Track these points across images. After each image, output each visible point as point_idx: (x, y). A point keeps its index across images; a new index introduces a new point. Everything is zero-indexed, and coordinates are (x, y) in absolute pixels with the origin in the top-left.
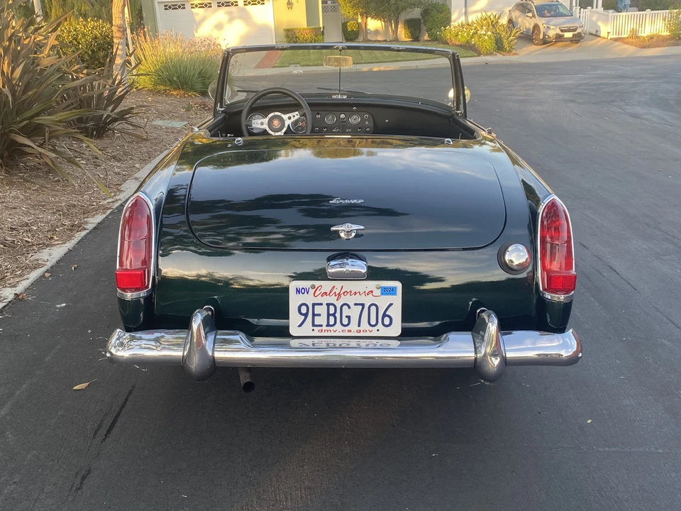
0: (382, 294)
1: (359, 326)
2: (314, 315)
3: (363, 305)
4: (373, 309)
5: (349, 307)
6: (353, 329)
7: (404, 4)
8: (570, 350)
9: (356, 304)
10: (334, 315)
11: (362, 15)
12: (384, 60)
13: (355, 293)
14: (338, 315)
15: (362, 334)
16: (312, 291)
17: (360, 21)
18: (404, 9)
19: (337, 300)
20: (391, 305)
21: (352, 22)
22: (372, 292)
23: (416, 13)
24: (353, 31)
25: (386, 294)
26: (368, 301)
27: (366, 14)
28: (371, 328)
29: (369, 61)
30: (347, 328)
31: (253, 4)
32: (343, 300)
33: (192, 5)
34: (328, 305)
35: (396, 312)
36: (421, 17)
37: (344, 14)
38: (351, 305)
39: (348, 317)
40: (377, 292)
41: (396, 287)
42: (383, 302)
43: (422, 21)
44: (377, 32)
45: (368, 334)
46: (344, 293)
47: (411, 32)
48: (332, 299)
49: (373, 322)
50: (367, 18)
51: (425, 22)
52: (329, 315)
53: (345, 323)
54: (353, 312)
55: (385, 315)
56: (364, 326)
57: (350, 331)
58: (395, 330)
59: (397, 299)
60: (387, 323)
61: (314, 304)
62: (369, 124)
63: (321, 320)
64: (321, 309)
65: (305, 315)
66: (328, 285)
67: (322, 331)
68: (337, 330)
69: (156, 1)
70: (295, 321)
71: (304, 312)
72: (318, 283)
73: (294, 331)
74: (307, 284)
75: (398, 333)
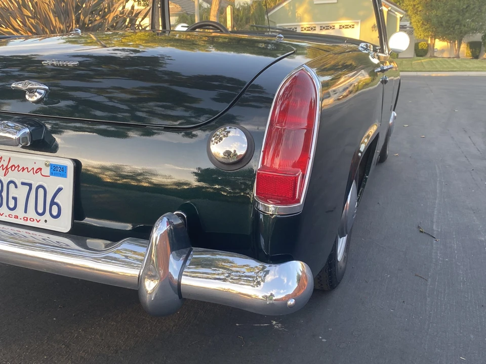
0: (52, 174)
1: (26, 212)
3: (30, 185)
4: (41, 191)
5: (16, 187)
6: (19, 215)
7: (466, 29)
8: (282, 291)
9: (23, 184)
11: (431, 38)
12: (442, 70)
13: (23, 169)
14: (4, 194)
15: (29, 223)
17: (429, 42)
18: (466, 33)
19: (5, 175)
20: (60, 190)
21: (423, 43)
22: (41, 169)
23: (478, 37)
24: (423, 49)
25: (56, 175)
26: (36, 180)
27: (434, 37)
28: (39, 218)
29: (429, 70)
30: (13, 213)
31: (346, 28)
32: (13, 175)
33: (302, 28)
35: (66, 201)
36: (481, 40)
37: (417, 36)
38: (19, 184)
39: (15, 199)
40: (47, 171)
41: (66, 167)
42: (52, 183)
43: (483, 43)
44: (442, 51)
45: (34, 224)
46: (12, 167)
47: (472, 52)
49: (40, 210)
50: (435, 40)
51: (484, 44)
53: (12, 206)
54: (20, 193)
55: (53, 203)
56: (31, 213)
57: (16, 217)
58: (65, 223)
59: (67, 183)
60: (55, 213)
68: (3, 214)
75: (67, 229)
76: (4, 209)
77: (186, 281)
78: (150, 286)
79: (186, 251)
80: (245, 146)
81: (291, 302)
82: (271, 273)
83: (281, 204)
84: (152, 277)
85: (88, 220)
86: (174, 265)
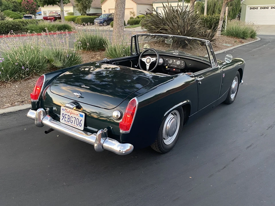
3: (75, 118)
10: (69, 119)
13: (74, 114)
14: (70, 119)
15: (75, 127)
16: (65, 110)
20: (81, 120)
22: (78, 115)
25: (81, 116)
26: (77, 117)
28: (77, 126)
32: (72, 115)
34: (68, 115)
35: (83, 123)
38: (73, 117)
39: (72, 120)
40: (79, 115)
42: (80, 118)
48: (69, 114)
49: (77, 124)
52: (68, 119)
53: (71, 122)
55: (80, 123)
56: (75, 125)
57: (72, 125)
58: (82, 128)
59: (83, 119)
60: (80, 125)
61: (65, 114)
62: (183, 65)
63: (66, 119)
64: (67, 116)
65: (63, 117)
66: (69, 110)
67: (66, 123)
68: (70, 124)
69: (247, 6)
70: (61, 117)
71: (63, 116)
72: (67, 108)
73: (61, 120)
74: (65, 108)
75: (83, 129)
76: (70, 122)
77: (104, 145)
78: (96, 145)
79: (105, 138)
80: (120, 115)
81: (124, 152)
84: (96, 143)
85: (88, 127)
86: (102, 141)
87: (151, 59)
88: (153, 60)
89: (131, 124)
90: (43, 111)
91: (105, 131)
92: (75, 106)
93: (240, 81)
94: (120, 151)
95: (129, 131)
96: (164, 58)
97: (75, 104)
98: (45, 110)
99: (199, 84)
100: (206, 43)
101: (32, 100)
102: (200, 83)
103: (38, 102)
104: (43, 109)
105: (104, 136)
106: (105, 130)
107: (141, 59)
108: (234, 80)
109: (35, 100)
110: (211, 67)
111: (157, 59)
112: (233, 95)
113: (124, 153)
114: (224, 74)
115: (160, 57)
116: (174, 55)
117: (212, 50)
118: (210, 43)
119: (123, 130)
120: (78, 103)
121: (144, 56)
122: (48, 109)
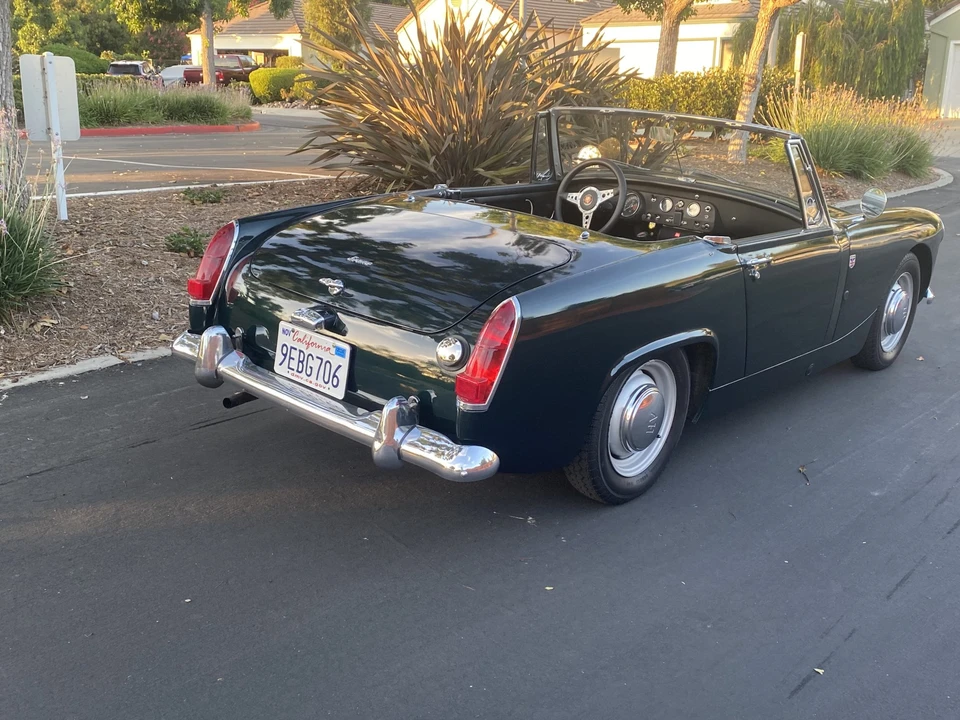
1: (317, 379)
2: (290, 358)
3: (322, 359)
4: (328, 365)
5: (313, 359)
6: (313, 381)
9: (318, 357)
10: (302, 362)
13: (319, 346)
14: (305, 363)
15: (318, 389)
16: (292, 334)
19: (307, 349)
20: (340, 366)
22: (330, 349)
25: (339, 355)
26: (326, 357)
28: (325, 385)
30: (310, 378)
32: (312, 350)
34: (301, 351)
35: (343, 375)
38: (315, 358)
39: (311, 368)
40: (333, 351)
42: (336, 361)
45: (322, 390)
46: (312, 344)
48: (303, 347)
49: (326, 380)
52: (299, 361)
53: (309, 373)
54: (315, 364)
55: (334, 376)
56: (320, 381)
57: (311, 382)
58: (340, 393)
59: (345, 362)
60: (335, 384)
61: (292, 348)
62: (709, 219)
63: (294, 364)
64: (295, 354)
65: (285, 355)
66: (302, 331)
67: (293, 375)
68: (303, 378)
69: (952, 43)
70: (279, 358)
71: (284, 352)
72: (297, 328)
73: (277, 368)
74: (290, 327)
75: (341, 397)
76: (303, 375)
77: (405, 447)
78: (377, 446)
79: (409, 427)
80: (460, 351)
81: (463, 474)
82: (463, 451)
83: (469, 402)
84: (379, 440)
85: (360, 393)
86: (398, 436)
87: (600, 193)
88: (604, 196)
89: (492, 384)
90: (224, 336)
91: (411, 405)
92: (323, 319)
93: (919, 294)
94: (453, 468)
95: (484, 405)
96: (644, 194)
97: (322, 313)
98: (231, 333)
99: (754, 278)
100: (790, 141)
101: (192, 301)
102: (757, 275)
103: (211, 309)
104: (222, 330)
105: (406, 420)
106: (413, 402)
107: (564, 195)
108: (896, 287)
109: (200, 302)
110: (805, 227)
111: (617, 195)
112: (891, 340)
113: (465, 476)
114: (853, 257)
115: (629, 190)
116: (681, 183)
117: (809, 168)
118: (802, 141)
119: (465, 401)
120: (331, 313)
121: (574, 186)
122: (239, 332)
